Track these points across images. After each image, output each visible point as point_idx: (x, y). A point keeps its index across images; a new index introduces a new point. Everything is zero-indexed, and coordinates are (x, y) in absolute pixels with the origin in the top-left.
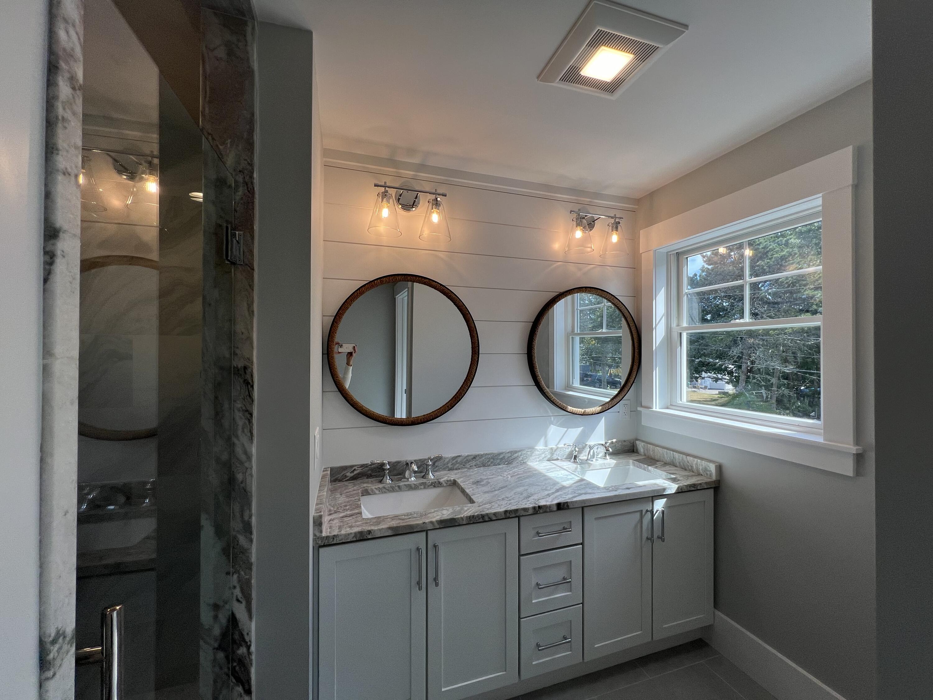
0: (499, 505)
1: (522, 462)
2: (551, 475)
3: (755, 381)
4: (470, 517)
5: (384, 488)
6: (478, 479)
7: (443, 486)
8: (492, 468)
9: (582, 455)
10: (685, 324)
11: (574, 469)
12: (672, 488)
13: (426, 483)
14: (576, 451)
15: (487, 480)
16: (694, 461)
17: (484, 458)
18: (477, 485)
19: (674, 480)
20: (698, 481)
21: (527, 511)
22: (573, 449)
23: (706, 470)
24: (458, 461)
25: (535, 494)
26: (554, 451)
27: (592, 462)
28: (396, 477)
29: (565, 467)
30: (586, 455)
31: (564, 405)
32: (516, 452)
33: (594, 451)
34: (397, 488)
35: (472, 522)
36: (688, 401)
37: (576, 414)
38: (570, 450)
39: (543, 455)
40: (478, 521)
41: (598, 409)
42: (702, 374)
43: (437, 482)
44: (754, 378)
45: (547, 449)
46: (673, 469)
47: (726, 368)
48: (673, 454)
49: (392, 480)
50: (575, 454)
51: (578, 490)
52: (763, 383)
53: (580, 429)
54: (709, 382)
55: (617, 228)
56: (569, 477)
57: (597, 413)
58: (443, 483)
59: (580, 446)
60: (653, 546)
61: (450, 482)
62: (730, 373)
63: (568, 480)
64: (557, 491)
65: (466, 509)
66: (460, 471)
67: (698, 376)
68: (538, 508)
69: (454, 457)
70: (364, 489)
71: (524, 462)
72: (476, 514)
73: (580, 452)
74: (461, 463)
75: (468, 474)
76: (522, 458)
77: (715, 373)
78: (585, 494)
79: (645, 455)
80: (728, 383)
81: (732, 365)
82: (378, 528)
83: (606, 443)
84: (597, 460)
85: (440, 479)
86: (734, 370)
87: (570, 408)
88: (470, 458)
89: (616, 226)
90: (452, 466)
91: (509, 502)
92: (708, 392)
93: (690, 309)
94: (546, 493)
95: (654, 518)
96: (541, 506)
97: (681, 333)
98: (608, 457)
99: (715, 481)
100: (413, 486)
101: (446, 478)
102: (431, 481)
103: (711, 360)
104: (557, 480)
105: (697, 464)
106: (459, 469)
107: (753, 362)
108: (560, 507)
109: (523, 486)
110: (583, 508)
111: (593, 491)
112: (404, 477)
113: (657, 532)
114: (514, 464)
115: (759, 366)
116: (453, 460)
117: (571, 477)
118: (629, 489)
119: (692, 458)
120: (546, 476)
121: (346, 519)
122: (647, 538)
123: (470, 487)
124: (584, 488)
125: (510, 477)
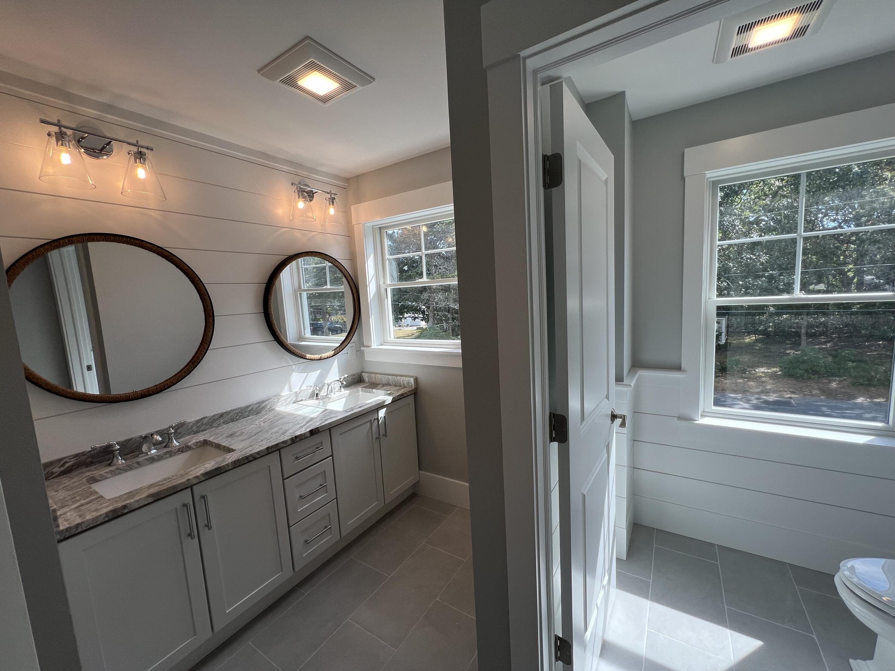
0: (260, 446)
1: (271, 409)
2: (300, 413)
3: (439, 317)
4: (235, 461)
5: (118, 469)
6: (231, 433)
7: (193, 449)
8: (241, 421)
9: (322, 392)
10: (389, 282)
11: (317, 404)
12: (389, 400)
13: (171, 450)
14: (317, 390)
15: (240, 431)
16: (401, 378)
17: (231, 414)
18: (232, 437)
19: (390, 394)
20: (404, 391)
21: (286, 443)
22: (314, 389)
23: (408, 383)
24: (204, 423)
25: (290, 429)
26: (298, 394)
27: (330, 396)
28: (128, 456)
29: (309, 405)
30: (325, 392)
31: (303, 353)
32: (263, 402)
33: (331, 387)
34: (135, 465)
35: (237, 465)
36: (395, 338)
37: (314, 360)
38: (311, 390)
39: (289, 400)
40: (243, 463)
41: (332, 353)
42: (404, 315)
43: (185, 447)
44: (438, 315)
45: (291, 393)
46: (389, 387)
47: (420, 308)
48: (388, 377)
49: (125, 460)
50: (317, 393)
51: (324, 417)
52: (444, 318)
53: (318, 372)
54: (409, 320)
55: (333, 203)
56: (315, 410)
57: (331, 357)
58: (192, 446)
59: (320, 385)
60: (381, 442)
61: (200, 443)
62: (423, 312)
63: (314, 413)
64: (308, 422)
65: (228, 457)
66: (207, 431)
67: (402, 317)
68: (295, 438)
69: (199, 420)
70: (88, 477)
71: (272, 409)
72: (241, 457)
73: (320, 390)
74: (207, 424)
75: (218, 431)
76: (270, 405)
77: (413, 313)
78: (330, 418)
79: (369, 382)
80: (422, 320)
81: (424, 306)
82: (135, 500)
83: (340, 379)
84: (334, 394)
85: (188, 443)
86: (425, 310)
87: (308, 356)
88: (217, 417)
89: (332, 200)
90: (197, 429)
91: (268, 441)
92: (410, 328)
93: (391, 270)
94: (300, 425)
95: (380, 423)
96: (297, 435)
97: (386, 289)
98: (342, 389)
99: (414, 389)
100: (156, 457)
101: (194, 440)
102: (177, 448)
103: (410, 303)
104: (306, 415)
105: (403, 380)
106: (206, 430)
107: (437, 303)
108: (313, 432)
109: (278, 426)
110: (330, 429)
111: (336, 415)
112: (142, 452)
113: (382, 432)
114: (263, 412)
115: (441, 306)
116: (198, 423)
117: (316, 410)
118: (361, 407)
119: (400, 377)
120: (294, 414)
121: (83, 508)
122: (376, 438)
123: (225, 440)
124: (329, 415)
125: (262, 423)
